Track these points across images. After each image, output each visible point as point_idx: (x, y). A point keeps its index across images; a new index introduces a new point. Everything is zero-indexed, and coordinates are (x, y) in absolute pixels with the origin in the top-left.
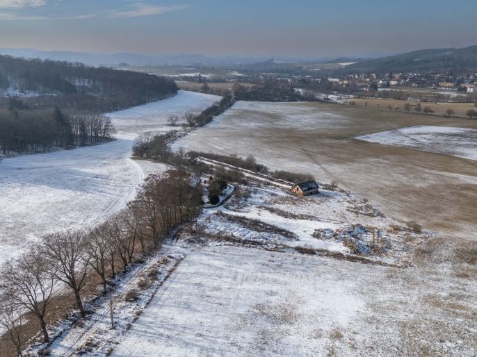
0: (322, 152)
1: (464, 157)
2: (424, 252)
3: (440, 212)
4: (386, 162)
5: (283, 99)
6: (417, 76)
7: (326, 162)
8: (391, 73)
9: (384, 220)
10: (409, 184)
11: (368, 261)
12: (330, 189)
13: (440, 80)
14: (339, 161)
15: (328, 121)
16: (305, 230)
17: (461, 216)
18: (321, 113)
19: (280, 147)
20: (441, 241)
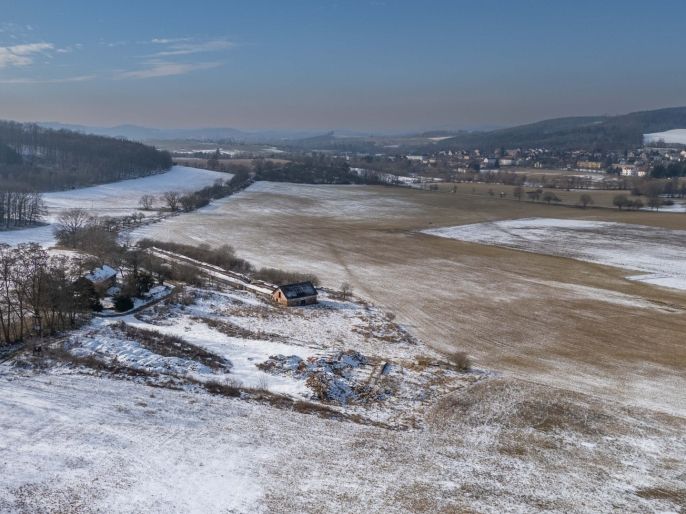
0: (357, 249)
1: (592, 261)
2: (456, 403)
3: (520, 341)
4: (458, 264)
5: (330, 181)
6: (544, 153)
7: (357, 262)
8: (503, 149)
9: (411, 347)
10: (482, 296)
11: (336, 414)
12: (339, 298)
13: (580, 158)
14: (379, 260)
15: (387, 209)
16: (250, 356)
17: (558, 347)
18: (382, 199)
19: (294, 241)
20: (500, 387)
